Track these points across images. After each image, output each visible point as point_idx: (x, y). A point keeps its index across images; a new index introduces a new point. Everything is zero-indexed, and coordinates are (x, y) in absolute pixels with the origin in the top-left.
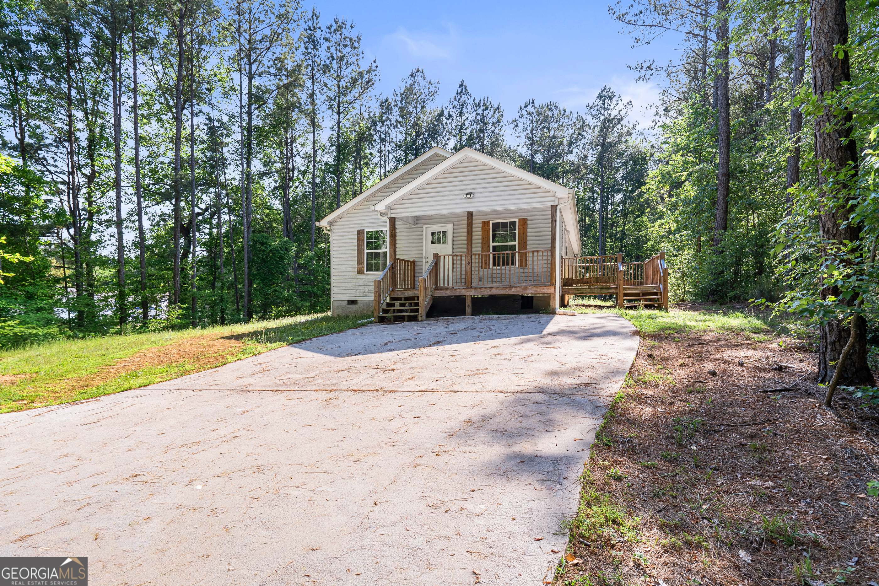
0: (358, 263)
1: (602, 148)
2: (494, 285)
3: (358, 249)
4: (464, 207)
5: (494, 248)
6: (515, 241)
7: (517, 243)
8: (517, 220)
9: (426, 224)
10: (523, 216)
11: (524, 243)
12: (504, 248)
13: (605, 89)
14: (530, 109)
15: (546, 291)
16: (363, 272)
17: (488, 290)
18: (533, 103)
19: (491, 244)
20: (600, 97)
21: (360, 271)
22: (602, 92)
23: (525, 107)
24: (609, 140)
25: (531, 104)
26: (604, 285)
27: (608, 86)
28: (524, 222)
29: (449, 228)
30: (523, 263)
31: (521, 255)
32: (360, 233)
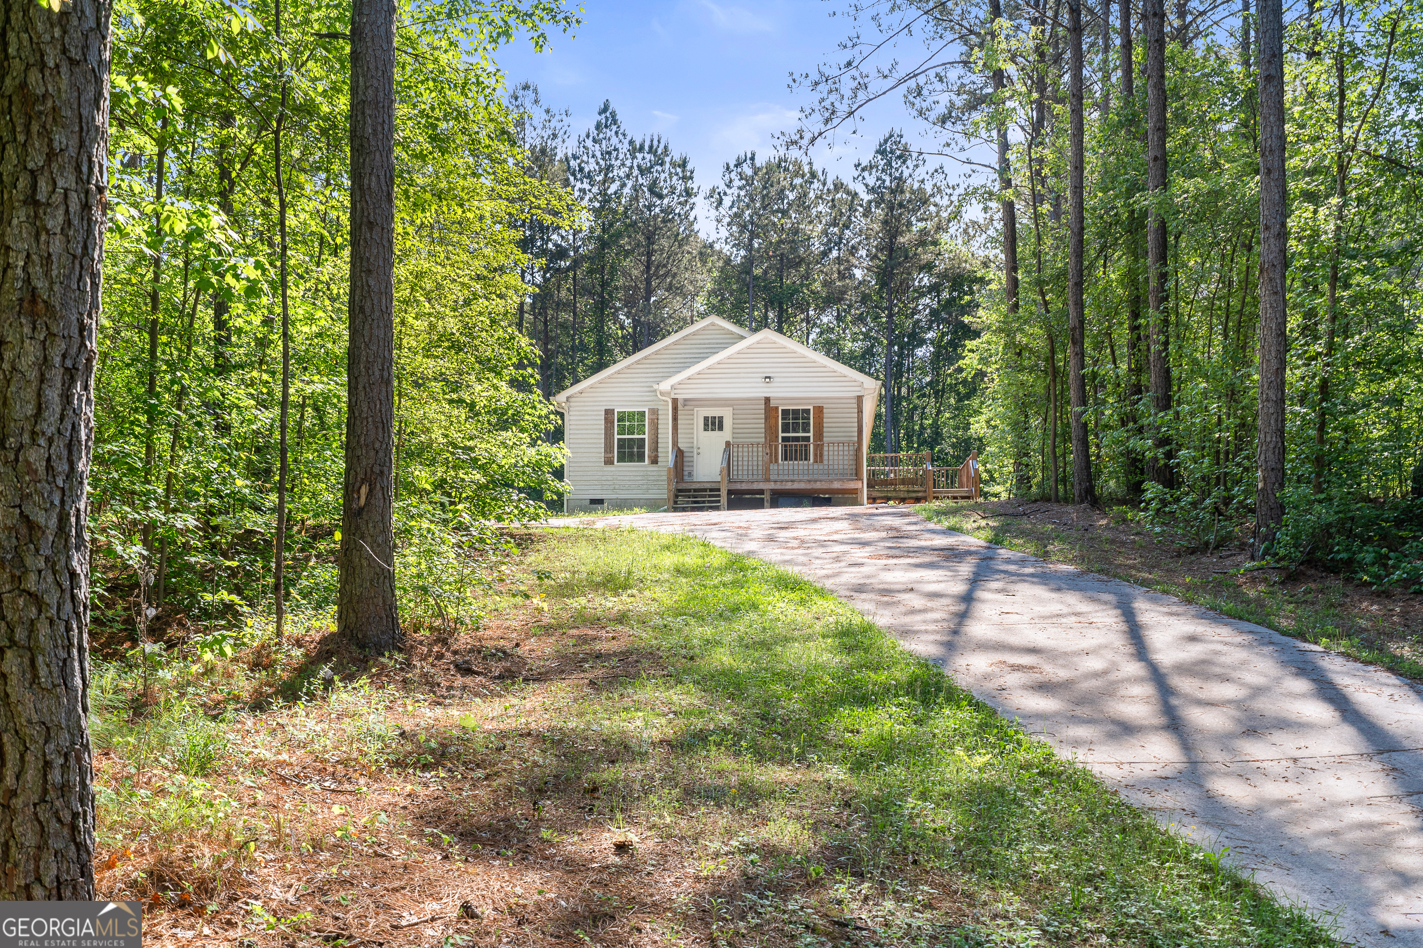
0: (606, 451)
1: (890, 256)
2: (796, 477)
3: (606, 434)
4: (761, 391)
5: (784, 439)
6: (809, 431)
7: (811, 434)
8: (811, 408)
9: (697, 406)
10: (818, 403)
11: (819, 435)
12: (797, 439)
13: (891, 136)
14: (748, 171)
15: (852, 485)
16: (612, 463)
17: (790, 484)
18: (752, 159)
19: (781, 435)
20: (881, 152)
21: (609, 462)
22: (886, 141)
23: (736, 166)
24: (902, 240)
25: (748, 161)
26: (911, 488)
27: (897, 131)
28: (819, 410)
29: (726, 413)
30: (819, 458)
31: (817, 447)
32: (609, 413)
